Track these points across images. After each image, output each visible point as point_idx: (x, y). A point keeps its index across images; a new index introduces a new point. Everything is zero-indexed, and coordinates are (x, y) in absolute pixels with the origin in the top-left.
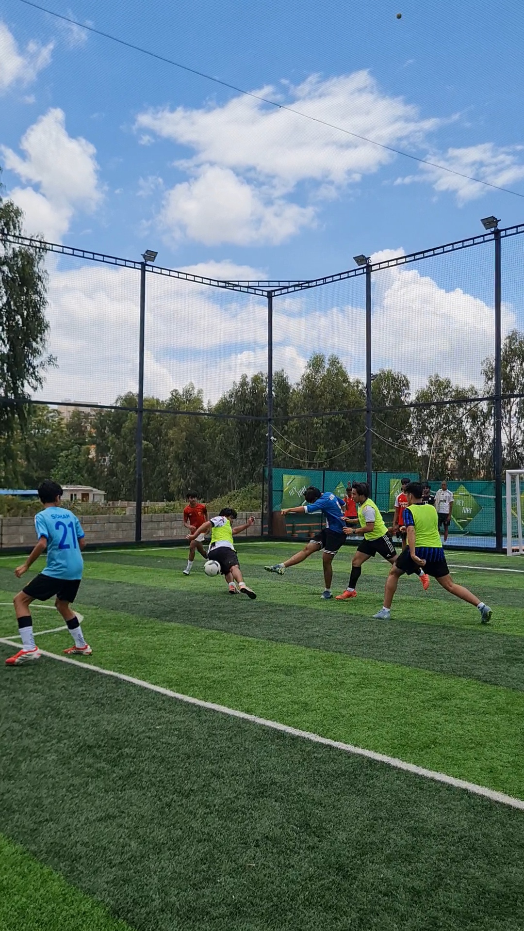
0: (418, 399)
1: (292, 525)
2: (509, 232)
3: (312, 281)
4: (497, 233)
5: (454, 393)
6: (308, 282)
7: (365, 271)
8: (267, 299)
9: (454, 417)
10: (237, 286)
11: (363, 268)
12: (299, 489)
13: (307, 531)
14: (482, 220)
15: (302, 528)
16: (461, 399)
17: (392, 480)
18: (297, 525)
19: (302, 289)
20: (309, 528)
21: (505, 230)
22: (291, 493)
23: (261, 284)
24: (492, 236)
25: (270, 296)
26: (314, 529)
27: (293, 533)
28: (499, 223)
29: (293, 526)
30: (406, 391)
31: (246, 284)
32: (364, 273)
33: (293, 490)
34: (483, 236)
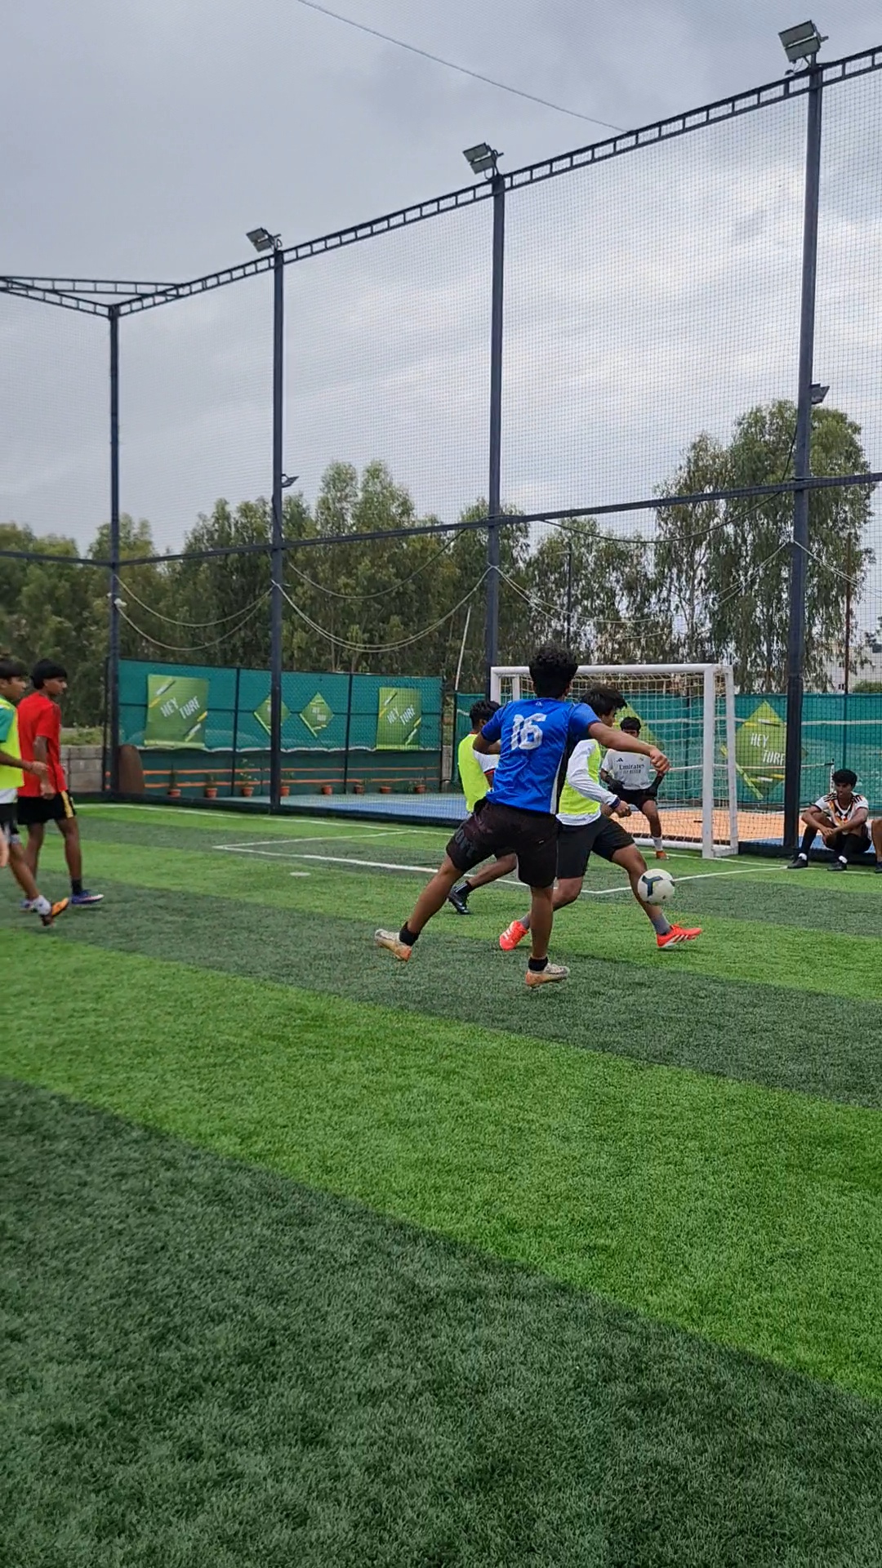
0: (541, 552)
1: (168, 772)
2: (518, 179)
3: (182, 285)
4: (497, 182)
5: (603, 544)
6: (177, 287)
7: (272, 264)
8: (107, 323)
9: (602, 587)
10: (28, 288)
11: (268, 258)
12: (183, 702)
13: (202, 784)
14: (465, 152)
15: (191, 778)
16: (616, 554)
17: (383, 690)
18: (180, 772)
19: (167, 301)
20: (207, 778)
21: (511, 175)
22: (167, 710)
23: (79, 286)
24: (488, 189)
25: (114, 313)
26: (215, 780)
27: (172, 787)
28: (499, 160)
29: (172, 776)
30: (522, 540)
31: (48, 285)
32: (270, 268)
33: (172, 704)
34: (473, 188)
